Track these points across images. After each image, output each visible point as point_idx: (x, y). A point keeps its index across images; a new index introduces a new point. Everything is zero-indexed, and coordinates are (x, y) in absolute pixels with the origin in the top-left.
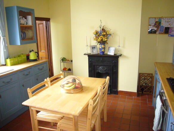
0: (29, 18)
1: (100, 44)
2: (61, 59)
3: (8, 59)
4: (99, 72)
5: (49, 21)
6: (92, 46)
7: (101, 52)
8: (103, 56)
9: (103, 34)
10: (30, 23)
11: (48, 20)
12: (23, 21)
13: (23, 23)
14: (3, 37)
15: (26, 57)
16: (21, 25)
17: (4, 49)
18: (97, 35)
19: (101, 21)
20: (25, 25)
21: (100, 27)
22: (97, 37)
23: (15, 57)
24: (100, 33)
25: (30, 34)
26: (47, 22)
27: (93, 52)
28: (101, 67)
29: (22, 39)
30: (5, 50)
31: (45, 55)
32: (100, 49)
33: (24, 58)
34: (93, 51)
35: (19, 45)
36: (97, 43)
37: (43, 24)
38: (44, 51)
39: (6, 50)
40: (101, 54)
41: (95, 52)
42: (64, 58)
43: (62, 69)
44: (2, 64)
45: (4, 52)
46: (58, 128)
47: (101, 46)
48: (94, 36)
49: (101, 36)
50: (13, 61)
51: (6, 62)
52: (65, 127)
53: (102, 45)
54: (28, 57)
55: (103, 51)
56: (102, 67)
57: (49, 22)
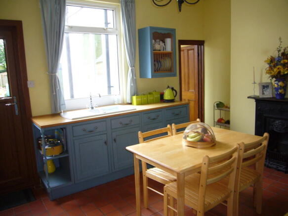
0: (168, 41)
1: (276, 81)
2: (216, 103)
3: (134, 95)
4: (273, 130)
5: (203, 45)
6: (263, 83)
7: (277, 94)
8: (281, 102)
9: (282, 62)
10: (169, 49)
11: (200, 43)
12: (158, 46)
13: (159, 49)
14: (131, 67)
15: (159, 96)
16: (155, 51)
17: (131, 83)
18: (272, 65)
19: (280, 39)
20: (162, 51)
21: (279, 51)
22: (271, 68)
23: (144, 95)
24: (278, 61)
25: (167, 63)
26: (200, 47)
27: (263, 94)
28: (277, 122)
29: (155, 71)
30: (132, 85)
31: (194, 97)
32: (275, 88)
33: (156, 96)
34: (265, 92)
35: (150, 79)
36: (271, 78)
37: (193, 49)
38: (193, 90)
39: (133, 83)
40: (278, 98)
41: (268, 94)
42: (220, 102)
43: (216, 120)
44: (127, 102)
45: (131, 87)
46: (164, 192)
47: (277, 84)
48: (267, 66)
49: (279, 66)
50: (140, 99)
51: (132, 99)
52: (172, 191)
53: (279, 82)
54: (162, 95)
55: (280, 93)
56: (280, 121)
57: (202, 47)
